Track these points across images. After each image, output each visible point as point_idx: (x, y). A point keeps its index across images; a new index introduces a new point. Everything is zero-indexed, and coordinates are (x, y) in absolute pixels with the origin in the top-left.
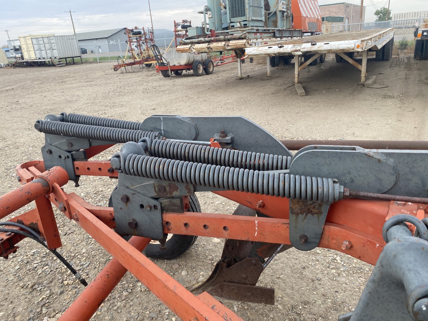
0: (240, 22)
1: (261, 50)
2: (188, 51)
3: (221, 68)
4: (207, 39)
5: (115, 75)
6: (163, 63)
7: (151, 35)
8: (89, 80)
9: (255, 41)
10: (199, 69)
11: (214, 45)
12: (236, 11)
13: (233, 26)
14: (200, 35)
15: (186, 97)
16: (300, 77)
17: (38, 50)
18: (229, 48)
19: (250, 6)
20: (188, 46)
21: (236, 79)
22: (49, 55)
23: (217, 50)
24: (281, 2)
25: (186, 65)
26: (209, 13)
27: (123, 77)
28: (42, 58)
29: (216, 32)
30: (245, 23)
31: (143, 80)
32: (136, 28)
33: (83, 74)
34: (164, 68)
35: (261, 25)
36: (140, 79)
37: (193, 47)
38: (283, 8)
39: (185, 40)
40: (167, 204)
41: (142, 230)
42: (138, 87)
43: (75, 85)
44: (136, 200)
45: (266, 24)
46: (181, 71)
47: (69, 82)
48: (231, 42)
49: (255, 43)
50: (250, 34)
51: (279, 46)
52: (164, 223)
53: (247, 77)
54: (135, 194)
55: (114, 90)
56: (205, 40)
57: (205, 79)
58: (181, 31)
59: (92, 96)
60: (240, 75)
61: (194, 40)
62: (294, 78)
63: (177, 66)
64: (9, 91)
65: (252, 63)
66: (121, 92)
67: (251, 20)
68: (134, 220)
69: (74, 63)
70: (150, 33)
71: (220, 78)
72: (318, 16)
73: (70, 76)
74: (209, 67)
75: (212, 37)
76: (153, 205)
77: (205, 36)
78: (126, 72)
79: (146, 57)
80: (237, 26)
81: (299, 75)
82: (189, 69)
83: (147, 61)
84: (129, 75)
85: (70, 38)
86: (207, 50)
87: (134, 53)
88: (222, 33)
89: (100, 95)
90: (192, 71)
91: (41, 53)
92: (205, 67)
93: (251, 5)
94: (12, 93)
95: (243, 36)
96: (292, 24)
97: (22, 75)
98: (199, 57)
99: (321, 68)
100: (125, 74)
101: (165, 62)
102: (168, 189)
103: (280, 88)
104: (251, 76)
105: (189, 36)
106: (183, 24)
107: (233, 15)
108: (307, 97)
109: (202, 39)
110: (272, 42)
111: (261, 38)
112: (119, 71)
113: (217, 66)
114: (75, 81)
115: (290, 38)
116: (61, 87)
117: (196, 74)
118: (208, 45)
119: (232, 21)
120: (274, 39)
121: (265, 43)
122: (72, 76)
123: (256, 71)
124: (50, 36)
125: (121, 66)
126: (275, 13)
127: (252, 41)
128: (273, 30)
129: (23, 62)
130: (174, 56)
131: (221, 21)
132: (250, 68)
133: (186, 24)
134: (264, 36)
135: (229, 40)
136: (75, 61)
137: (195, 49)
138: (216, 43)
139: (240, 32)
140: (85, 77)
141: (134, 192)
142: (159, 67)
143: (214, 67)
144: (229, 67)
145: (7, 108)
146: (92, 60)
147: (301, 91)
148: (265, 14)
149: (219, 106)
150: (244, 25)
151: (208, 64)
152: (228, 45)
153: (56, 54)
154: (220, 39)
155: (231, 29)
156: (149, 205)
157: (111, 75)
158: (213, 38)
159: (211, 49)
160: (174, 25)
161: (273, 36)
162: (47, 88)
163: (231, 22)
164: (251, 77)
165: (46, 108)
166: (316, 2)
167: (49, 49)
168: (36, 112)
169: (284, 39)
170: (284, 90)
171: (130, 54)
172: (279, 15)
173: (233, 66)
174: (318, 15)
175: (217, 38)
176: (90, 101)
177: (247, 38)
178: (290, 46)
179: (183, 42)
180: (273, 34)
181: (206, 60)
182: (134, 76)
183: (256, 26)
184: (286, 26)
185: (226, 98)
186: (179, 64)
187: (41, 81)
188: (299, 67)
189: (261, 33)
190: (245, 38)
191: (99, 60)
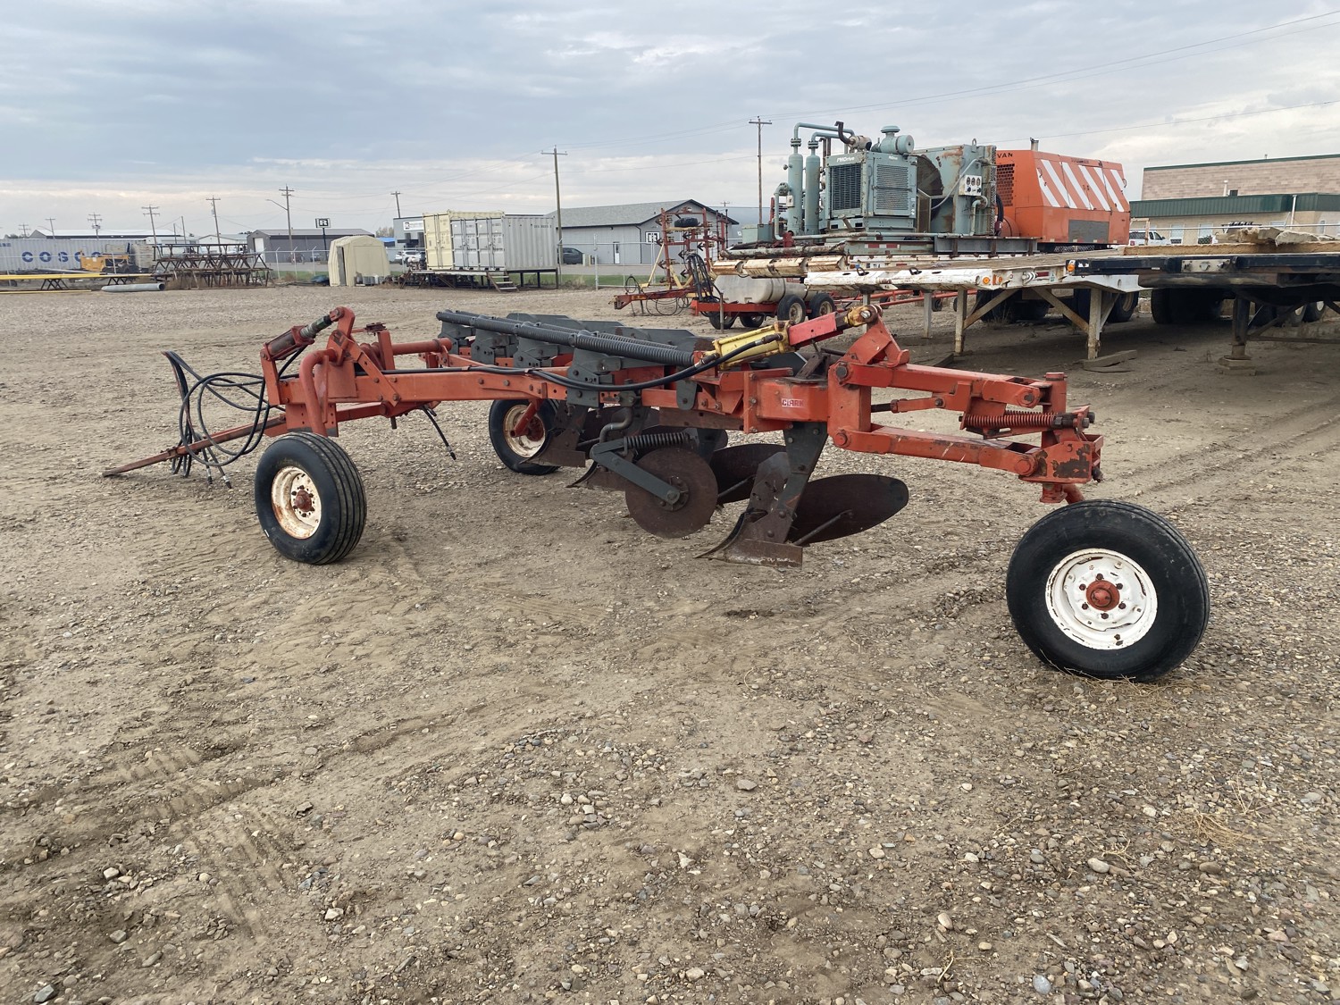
0: (845, 220)
4: (771, 250)
11: (782, 263)
12: (843, 196)
14: (764, 240)
17: (461, 248)
19: (872, 188)
20: (735, 263)
22: (485, 263)
24: (965, 176)
26: (788, 197)
28: (466, 269)
30: (860, 221)
34: (709, 307)
35: (901, 227)
37: (744, 264)
38: (969, 190)
48: (814, 259)
50: (857, 245)
51: (861, 272)
56: (768, 251)
61: (748, 251)
62: (955, 342)
63: (743, 304)
67: (873, 215)
69: (538, 286)
72: (1112, 203)
77: (771, 243)
78: (643, 313)
82: (771, 314)
85: (539, 224)
86: (768, 273)
87: (672, 270)
91: (466, 257)
92: (809, 311)
93: (876, 185)
95: (837, 249)
96: (996, 226)
100: (638, 318)
101: (715, 293)
105: (741, 241)
107: (836, 205)
111: (887, 253)
112: (627, 310)
115: (984, 257)
118: (770, 263)
119: (834, 217)
120: (929, 257)
121: (899, 265)
124: (493, 216)
125: (633, 298)
126: (950, 199)
129: (424, 275)
134: (900, 251)
135: (817, 254)
136: (542, 281)
137: (747, 268)
138: (786, 259)
142: (698, 304)
146: (582, 282)
148: (921, 202)
150: (857, 225)
151: (820, 305)
152: (807, 265)
153: (500, 260)
155: (832, 232)
159: (777, 270)
161: (929, 251)
163: (832, 219)
166: (1114, 172)
167: (487, 248)
169: (963, 257)
171: (663, 273)
174: (1115, 200)
177: (846, 254)
179: (727, 254)
180: (928, 246)
183: (889, 229)
184: (976, 230)
186: (747, 301)
188: (964, 319)
189: (892, 244)
190: (841, 253)
191: (599, 282)
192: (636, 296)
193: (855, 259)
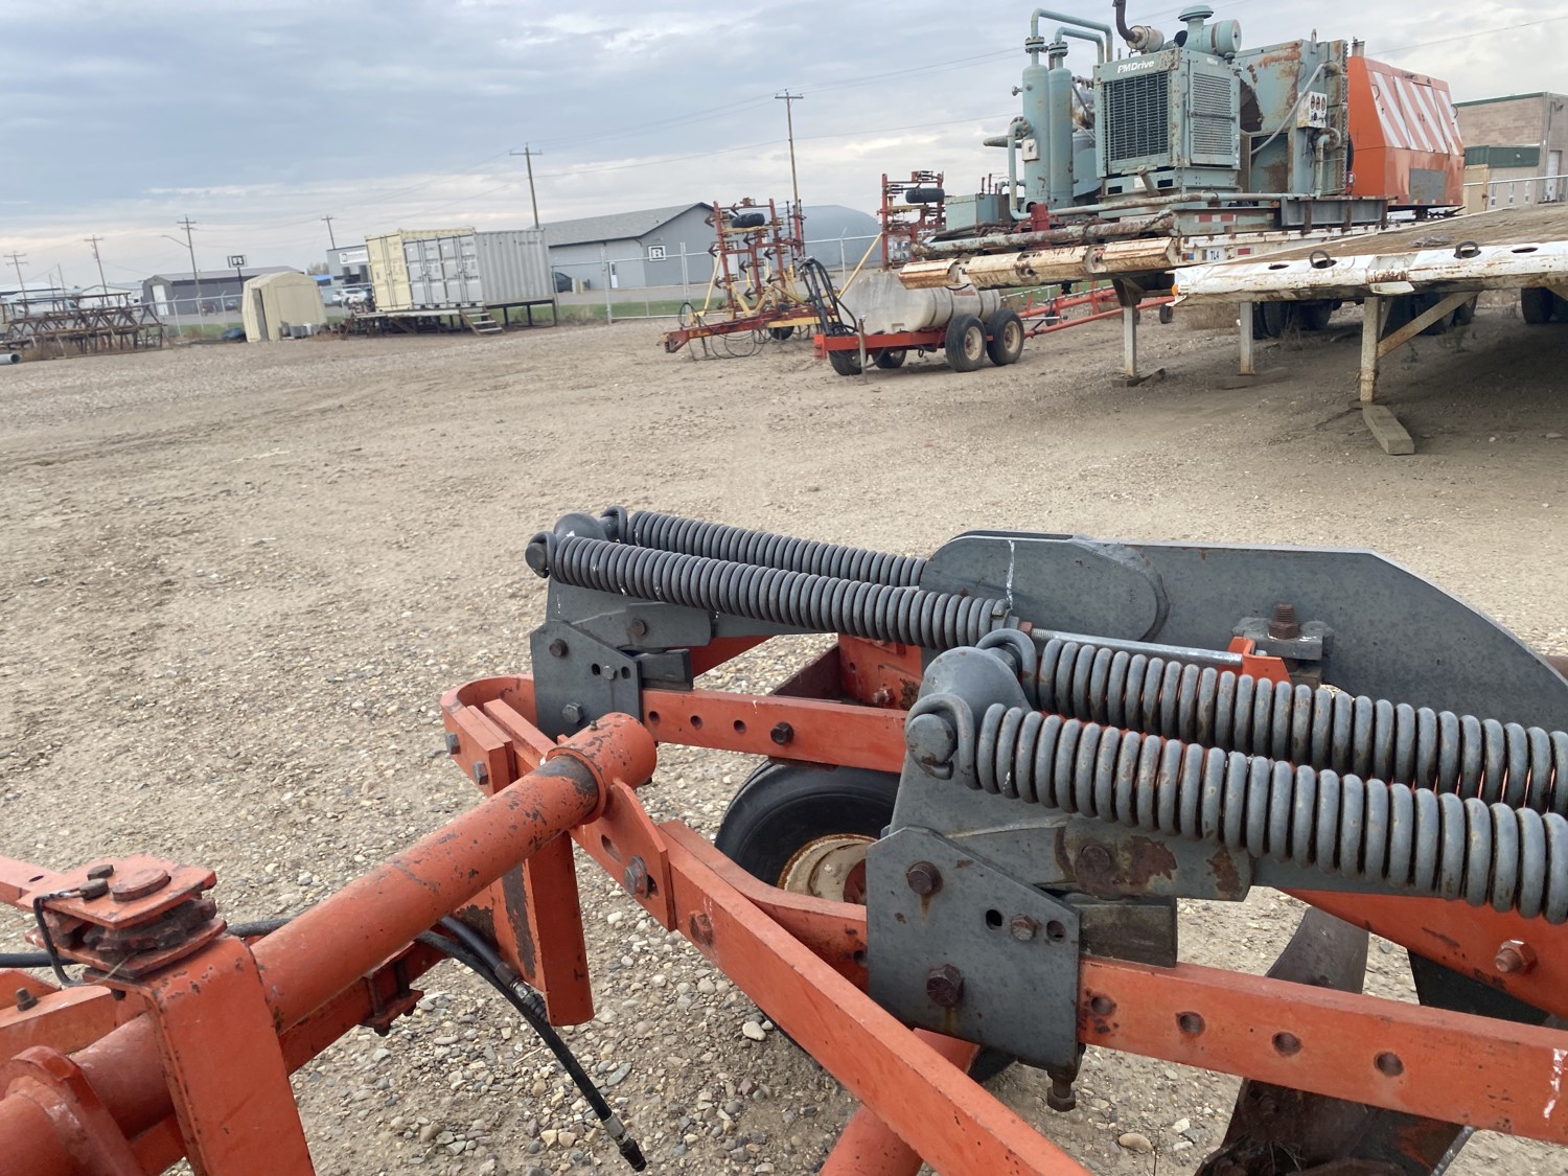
0: (1144, 175)
1: (1240, 278)
2: (945, 282)
3: (1049, 343)
5: (667, 366)
6: (840, 325)
7: (797, 228)
8: (584, 380)
9: (1203, 242)
10: (968, 346)
12: (1131, 133)
13: (1118, 189)
14: (990, 222)
15: (927, 446)
16: (1380, 378)
17: (421, 279)
18: (1102, 269)
19: (1186, 115)
20: (945, 264)
21: (1115, 383)
22: (455, 297)
23: (1056, 278)
24: (1306, 95)
25: (920, 331)
26: (1027, 143)
27: (695, 375)
28: (430, 307)
29: (1050, 212)
30: (1165, 176)
31: (764, 384)
32: (747, 203)
33: (561, 360)
34: (841, 344)
35: (1226, 185)
36: (755, 380)
37: (963, 265)
38: (1315, 117)
39: (933, 241)
40: (1109, 920)
41: (980, 1015)
42: (751, 409)
43: (538, 399)
44: (972, 892)
45: (1243, 179)
46: (899, 355)
47: (519, 387)
48: (1110, 247)
49: (1205, 251)
50: (1186, 217)
51: (1315, 261)
52: (1084, 999)
53: (1159, 377)
54: (970, 862)
55: (670, 420)
56: (1008, 240)
57: (994, 382)
58: (904, 211)
59: (595, 439)
60: (1131, 369)
62: (1358, 382)
63: (888, 335)
64: (330, 415)
65: (1169, 326)
66: (696, 425)
67: (1188, 165)
68: (952, 970)
69: (530, 324)
70: (792, 220)
71: (1049, 378)
72: (1448, 145)
73: (519, 367)
74: (1007, 339)
75: (1037, 230)
76: (1044, 921)
77: (1010, 225)
78: (707, 355)
79: (774, 304)
80: (1132, 191)
81: (1377, 373)
82: (932, 348)
83: (778, 317)
84: (716, 368)
86: (1014, 278)
87: (734, 290)
88: (1073, 215)
89: (625, 435)
90: (941, 352)
91: (428, 291)
92: (990, 338)
93: (1192, 110)
94: (339, 420)
95: (1158, 225)
96: (1348, 179)
97: (369, 362)
98: (969, 305)
99: (1464, 344)
100: (702, 364)
101: (847, 320)
102: (1124, 860)
103: (1299, 419)
104: (1171, 372)
105: (950, 226)
106: (915, 185)
107: (1119, 150)
108: (1422, 458)
109: (999, 238)
110: (1266, 246)
111: (1227, 230)
112: (681, 354)
113: (1037, 333)
114: (538, 385)
115: (1336, 232)
116: (493, 402)
117: (958, 364)
119: (1114, 172)
120: (1277, 235)
121: (1241, 252)
122: (524, 366)
123: (1189, 353)
124: (460, 233)
125: (691, 334)
126: (1283, 137)
127: (1191, 244)
128: (1272, 200)
129: (373, 320)
130: (879, 301)
131: (1071, 171)
132: (1163, 341)
133: (923, 186)
134: (1237, 226)
136: (535, 316)
137: (970, 273)
138: (1051, 252)
139: (1143, 210)
140: (568, 373)
141: (965, 857)
142: (825, 341)
143: (1023, 337)
144: (1080, 339)
145: (326, 469)
146: (589, 314)
147: (1391, 434)
148: (1243, 141)
149: (1061, 484)
150: (1161, 183)
151: (1003, 327)
152: (1098, 260)
153: (476, 292)
154: (1067, 235)
155: (1109, 199)
156: (1026, 918)
157: (657, 367)
158: (1039, 235)
159: (1031, 272)
160: (881, 190)
161: (1270, 225)
162: (448, 407)
163: (1110, 176)
164: (1175, 377)
165: (449, 475)
166: (1442, 94)
167: (457, 277)
168: (418, 487)
169: (1315, 233)
170: (1318, 426)
171: (721, 294)
172: (1297, 143)
173: (1094, 335)
174: (1450, 140)
175: (1056, 232)
176: (590, 456)
177: (1174, 233)
178: (1364, 261)
180: (1270, 216)
181: (996, 315)
182: (731, 370)
183: (1208, 189)
184: (1325, 187)
185: (1083, 454)
186: (897, 330)
187: (427, 383)
188: (1378, 341)
189: (1226, 214)
191: (615, 313)
192: (695, 332)
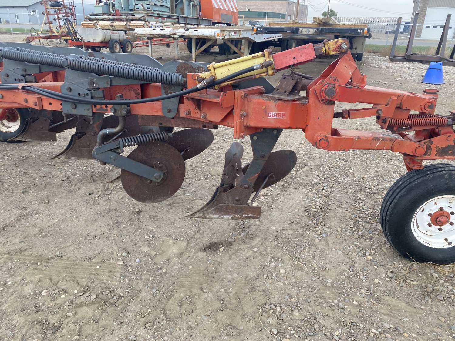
0: (143, 5)
1: (147, 31)
2: (93, 27)
4: (111, 17)
6: (77, 38)
7: (73, 9)
9: (154, 24)
10: (115, 48)
11: (116, 23)
13: (138, 8)
14: (106, 13)
18: (130, 28)
20: (93, 22)
23: (121, 29)
25: (101, 42)
29: (120, 12)
30: (148, 6)
34: (77, 43)
35: (165, 11)
37: (98, 23)
39: (91, 16)
45: (172, 10)
46: (99, 49)
48: (132, 22)
49: (156, 26)
50: (150, 17)
51: (161, 29)
56: (109, 18)
61: (98, 17)
63: (92, 42)
67: (154, 4)
77: (110, 14)
79: (65, 32)
80: (140, 9)
81: (195, 59)
82: (105, 48)
83: (65, 36)
86: (110, 28)
87: (51, 26)
90: (108, 50)
92: (122, 46)
95: (142, 18)
96: (199, 13)
98: (116, 36)
101: (79, 37)
109: (106, 17)
111: (162, 22)
113: (136, 47)
115: (196, 26)
118: (111, 23)
120: (177, 25)
126: (182, 1)
128: (177, 16)
130: (89, 33)
131: (128, 2)
134: (166, 21)
135: (132, 20)
138: (119, 22)
139: (141, 14)
142: (71, 42)
150: (148, 8)
151: (126, 44)
152: (129, 25)
154: (122, 18)
155: (136, 11)
158: (116, 17)
159: (114, 27)
161: (177, 22)
163: (136, 5)
172: (186, 3)
174: (234, 8)
175: (120, 17)
177: (147, 21)
178: (170, 30)
179: (88, 18)
180: (177, 20)
181: (124, 40)
183: (160, 11)
184: (192, 15)
186: (94, 41)
188: (196, 52)
189: (163, 18)
190: (144, 20)
191: (13, 31)
192: (36, 37)
193: (151, 23)
